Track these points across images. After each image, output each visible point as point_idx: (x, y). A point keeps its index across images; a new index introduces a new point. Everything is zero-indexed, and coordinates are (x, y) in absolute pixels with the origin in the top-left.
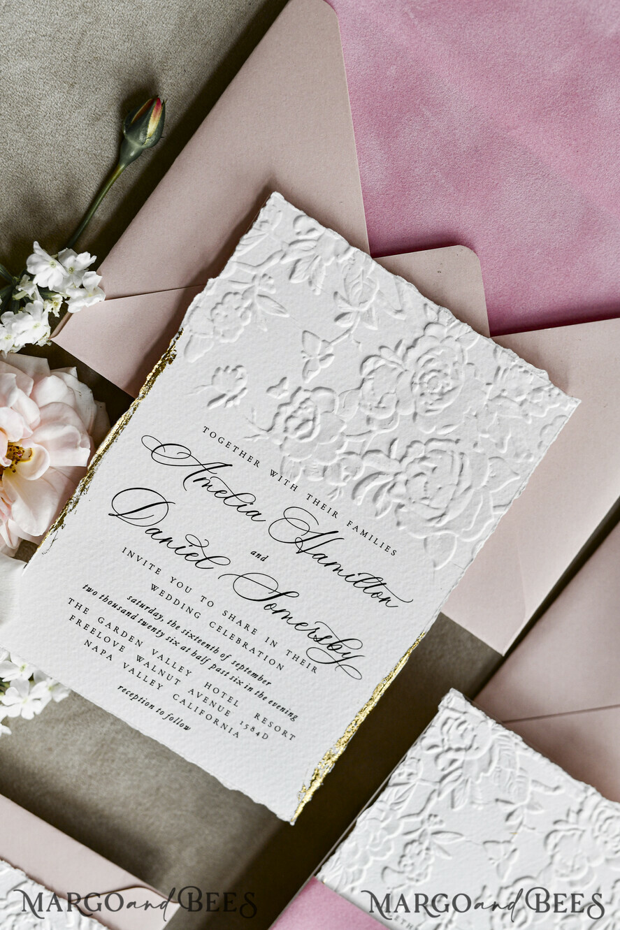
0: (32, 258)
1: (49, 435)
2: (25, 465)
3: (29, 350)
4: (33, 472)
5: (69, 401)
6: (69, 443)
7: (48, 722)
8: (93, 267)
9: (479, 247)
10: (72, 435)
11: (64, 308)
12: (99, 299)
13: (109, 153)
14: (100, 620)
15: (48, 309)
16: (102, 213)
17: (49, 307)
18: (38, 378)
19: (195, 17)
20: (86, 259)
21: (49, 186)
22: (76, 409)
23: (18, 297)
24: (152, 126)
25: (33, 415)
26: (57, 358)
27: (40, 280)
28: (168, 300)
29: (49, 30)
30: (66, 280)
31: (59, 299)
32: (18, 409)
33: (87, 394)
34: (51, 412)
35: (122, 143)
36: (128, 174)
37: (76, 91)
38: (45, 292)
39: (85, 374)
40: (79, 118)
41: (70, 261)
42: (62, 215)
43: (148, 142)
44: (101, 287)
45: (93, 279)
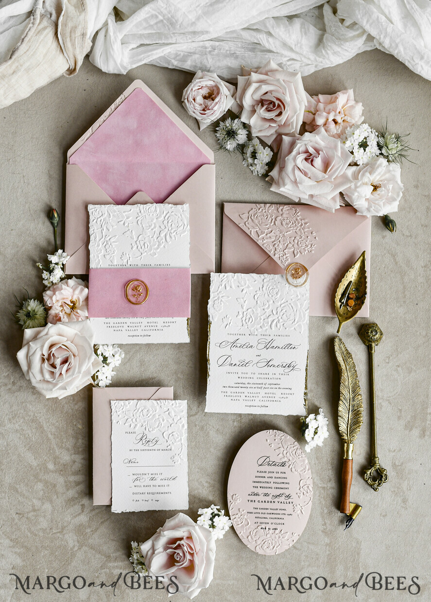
0: (49, 257)
1: (77, 292)
2: (77, 305)
3: (62, 279)
4: (79, 303)
5: (76, 283)
6: (82, 290)
7: (124, 364)
8: (64, 251)
9: (142, 190)
10: (82, 288)
11: (63, 265)
12: (69, 257)
13: (52, 228)
14: (114, 323)
15: (60, 267)
16: (59, 242)
17: (59, 266)
18: (67, 283)
19: (50, 188)
20: (60, 251)
21: (43, 243)
22: (79, 284)
23: (51, 268)
24: (56, 215)
25: (71, 290)
26: (69, 277)
27: (53, 262)
28: (83, 247)
29: (22, 212)
30: (59, 259)
31: (61, 263)
32: (65, 289)
33: (80, 281)
34: (74, 287)
35: (52, 224)
36: (58, 230)
37: (36, 221)
38: (57, 264)
39: (77, 276)
40: (40, 225)
41: (57, 254)
42: (50, 248)
43: (57, 219)
44: (68, 255)
45: (65, 254)
